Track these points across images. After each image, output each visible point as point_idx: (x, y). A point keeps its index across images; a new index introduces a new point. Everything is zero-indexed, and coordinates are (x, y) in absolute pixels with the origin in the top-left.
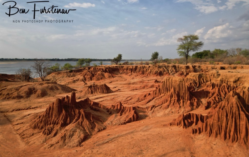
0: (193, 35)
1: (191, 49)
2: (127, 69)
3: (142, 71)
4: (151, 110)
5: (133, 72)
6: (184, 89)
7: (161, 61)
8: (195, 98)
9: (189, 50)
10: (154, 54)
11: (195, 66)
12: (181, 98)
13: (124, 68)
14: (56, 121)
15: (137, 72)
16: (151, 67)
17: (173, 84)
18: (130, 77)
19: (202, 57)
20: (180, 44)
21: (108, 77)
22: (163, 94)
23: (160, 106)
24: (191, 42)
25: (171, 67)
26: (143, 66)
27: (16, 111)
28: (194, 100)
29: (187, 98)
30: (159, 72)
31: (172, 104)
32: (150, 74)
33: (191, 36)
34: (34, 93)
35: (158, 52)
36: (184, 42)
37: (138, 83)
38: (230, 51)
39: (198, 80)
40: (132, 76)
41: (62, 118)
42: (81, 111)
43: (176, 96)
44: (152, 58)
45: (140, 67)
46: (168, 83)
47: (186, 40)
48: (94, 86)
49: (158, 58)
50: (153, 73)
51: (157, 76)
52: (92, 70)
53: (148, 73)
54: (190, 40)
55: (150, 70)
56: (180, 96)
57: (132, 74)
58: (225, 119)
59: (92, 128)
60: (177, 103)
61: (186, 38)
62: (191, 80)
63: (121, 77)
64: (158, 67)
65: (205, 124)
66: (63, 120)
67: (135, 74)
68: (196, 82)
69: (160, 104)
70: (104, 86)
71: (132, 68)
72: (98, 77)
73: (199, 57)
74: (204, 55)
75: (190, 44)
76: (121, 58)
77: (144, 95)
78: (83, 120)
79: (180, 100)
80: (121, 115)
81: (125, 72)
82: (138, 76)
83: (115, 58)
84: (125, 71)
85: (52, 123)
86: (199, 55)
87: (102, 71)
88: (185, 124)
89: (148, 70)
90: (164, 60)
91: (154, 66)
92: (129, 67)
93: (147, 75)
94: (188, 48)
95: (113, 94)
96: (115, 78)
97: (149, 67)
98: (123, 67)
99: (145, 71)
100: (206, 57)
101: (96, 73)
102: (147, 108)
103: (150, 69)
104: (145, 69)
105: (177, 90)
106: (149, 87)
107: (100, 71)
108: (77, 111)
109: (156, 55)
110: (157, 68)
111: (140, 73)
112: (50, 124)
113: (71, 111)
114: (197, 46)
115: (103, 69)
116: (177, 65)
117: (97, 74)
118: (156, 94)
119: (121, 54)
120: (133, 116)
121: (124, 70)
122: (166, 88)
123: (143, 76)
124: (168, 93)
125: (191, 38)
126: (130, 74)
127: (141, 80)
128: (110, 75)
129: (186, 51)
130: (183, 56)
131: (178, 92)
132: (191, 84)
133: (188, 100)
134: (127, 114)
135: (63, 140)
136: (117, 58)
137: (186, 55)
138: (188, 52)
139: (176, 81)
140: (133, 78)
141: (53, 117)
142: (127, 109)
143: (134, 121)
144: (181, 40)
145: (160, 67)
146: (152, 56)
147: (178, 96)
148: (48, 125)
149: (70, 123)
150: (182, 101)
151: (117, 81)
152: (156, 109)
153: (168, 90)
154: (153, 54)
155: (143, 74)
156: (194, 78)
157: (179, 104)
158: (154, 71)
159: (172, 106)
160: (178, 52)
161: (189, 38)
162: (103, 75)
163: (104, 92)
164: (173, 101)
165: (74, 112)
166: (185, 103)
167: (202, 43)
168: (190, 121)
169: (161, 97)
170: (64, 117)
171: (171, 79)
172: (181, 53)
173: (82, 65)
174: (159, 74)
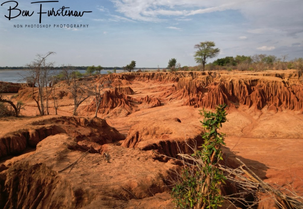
0: (209, 42)
1: (208, 56)
2: (144, 77)
3: (159, 78)
4: (170, 101)
5: (150, 79)
6: (193, 86)
7: (179, 68)
8: (201, 92)
9: (206, 56)
10: (172, 61)
11: (211, 73)
12: (191, 93)
13: (141, 75)
14: (106, 106)
15: (154, 80)
16: (168, 74)
17: (186, 83)
18: (148, 84)
19: (223, 64)
20: (197, 51)
21: (126, 83)
22: (179, 91)
23: (176, 98)
24: (208, 49)
25: (188, 73)
26: (160, 73)
27: (61, 106)
28: (200, 93)
29: (195, 92)
30: (176, 78)
31: (184, 96)
32: (167, 81)
33: (208, 43)
34: (65, 95)
35: (175, 59)
36: (201, 48)
37: (157, 88)
38: (254, 58)
39: (206, 81)
40: (150, 83)
41: (110, 104)
42: (122, 99)
43: (187, 91)
44: (169, 66)
45: (158, 74)
46: (182, 82)
47: (203, 47)
48: (119, 89)
49: (176, 66)
50: (171, 80)
51: (174, 82)
52: (108, 77)
53: (165, 79)
54: (206, 47)
55: (167, 77)
56: (190, 91)
57: (149, 81)
58: (212, 98)
59: (131, 109)
60: (188, 96)
61: (203, 44)
62: (201, 81)
63: (139, 84)
64: (176, 74)
65: (202, 102)
66: (111, 105)
67: (153, 81)
68: (205, 83)
69: (176, 97)
70: (128, 89)
71: (149, 75)
72: (116, 83)
73: (221, 64)
74: (225, 62)
75: (206, 50)
76: (135, 65)
77: (164, 93)
78: (125, 105)
79: (190, 94)
80: (149, 104)
81: (142, 80)
82: (156, 83)
83: (128, 66)
84: (142, 78)
85: (103, 107)
86: (220, 62)
87: (119, 78)
88: (191, 104)
89: (166, 77)
90: (183, 68)
91: (171, 72)
92: (146, 74)
93: (164, 82)
94: (205, 55)
95: (136, 95)
96: (132, 85)
97: (167, 74)
98: (139, 74)
99: (162, 78)
100: (228, 64)
101: (113, 80)
102: (167, 100)
103: (168, 75)
104: (162, 76)
105: (188, 86)
106: (167, 89)
107: (118, 78)
108: (119, 100)
109: (173, 62)
110: (174, 75)
111: (158, 80)
112: (102, 108)
113: (115, 100)
114: (213, 53)
115: (120, 76)
116: (194, 72)
117: (115, 81)
118: (173, 91)
119: (134, 61)
120: (158, 103)
121: (140, 77)
122: (180, 86)
123: (161, 82)
124: (182, 90)
125: (208, 44)
126: (147, 81)
127: (159, 86)
128: (128, 82)
129: (203, 58)
130: (200, 62)
131: (189, 88)
132: (200, 84)
133: (195, 94)
134: (153, 102)
135: (115, 114)
136: (130, 65)
137: (203, 61)
138: (205, 58)
139: (187, 80)
140: (151, 85)
141: (104, 103)
142: (152, 100)
143: (158, 106)
144: (198, 47)
145: (177, 74)
146: (169, 64)
147: (189, 91)
148: (100, 109)
149: (116, 107)
150: (191, 94)
151: (135, 87)
152: (173, 100)
153: (182, 88)
154: (170, 61)
155: (161, 81)
156: (203, 80)
157: (189, 96)
158: (171, 77)
159: (184, 98)
160: (195, 59)
161: (206, 45)
162: (120, 82)
163: (129, 93)
164: (185, 95)
165: (117, 100)
166: (193, 96)
167: (218, 50)
168: (194, 102)
169: (177, 93)
170: (111, 103)
171: (184, 79)
172: (198, 60)
173: (92, 73)
174: (176, 81)
